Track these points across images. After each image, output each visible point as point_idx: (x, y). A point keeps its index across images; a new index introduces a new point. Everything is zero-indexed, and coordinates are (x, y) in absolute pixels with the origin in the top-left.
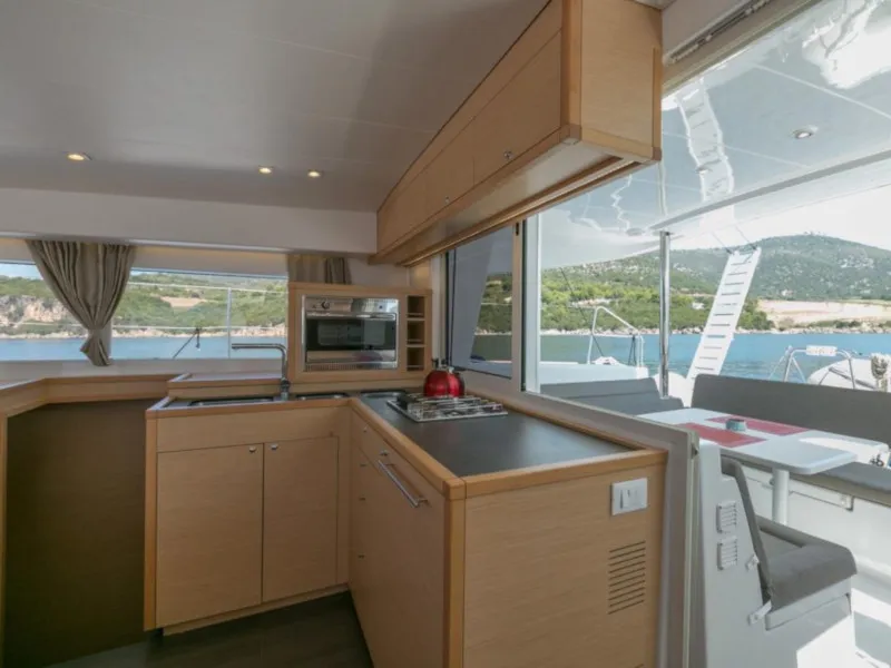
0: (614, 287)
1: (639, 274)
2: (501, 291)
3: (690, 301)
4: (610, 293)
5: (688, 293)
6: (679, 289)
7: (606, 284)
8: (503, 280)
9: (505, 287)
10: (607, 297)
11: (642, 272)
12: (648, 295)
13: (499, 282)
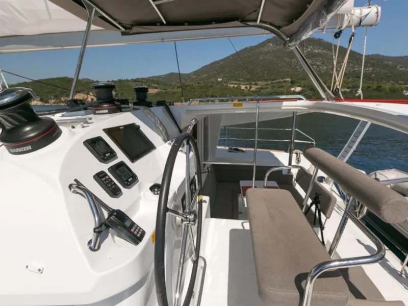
0: (354, 82)
1: (372, 72)
2: (290, 84)
3: (402, 90)
4: (350, 85)
5: (403, 84)
6: (397, 81)
7: (350, 79)
8: (291, 78)
9: (292, 82)
10: (348, 88)
11: (375, 72)
12: (375, 86)
13: (289, 80)
